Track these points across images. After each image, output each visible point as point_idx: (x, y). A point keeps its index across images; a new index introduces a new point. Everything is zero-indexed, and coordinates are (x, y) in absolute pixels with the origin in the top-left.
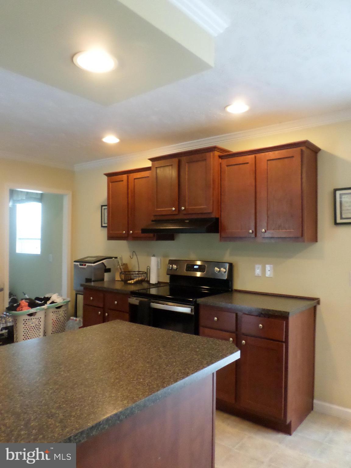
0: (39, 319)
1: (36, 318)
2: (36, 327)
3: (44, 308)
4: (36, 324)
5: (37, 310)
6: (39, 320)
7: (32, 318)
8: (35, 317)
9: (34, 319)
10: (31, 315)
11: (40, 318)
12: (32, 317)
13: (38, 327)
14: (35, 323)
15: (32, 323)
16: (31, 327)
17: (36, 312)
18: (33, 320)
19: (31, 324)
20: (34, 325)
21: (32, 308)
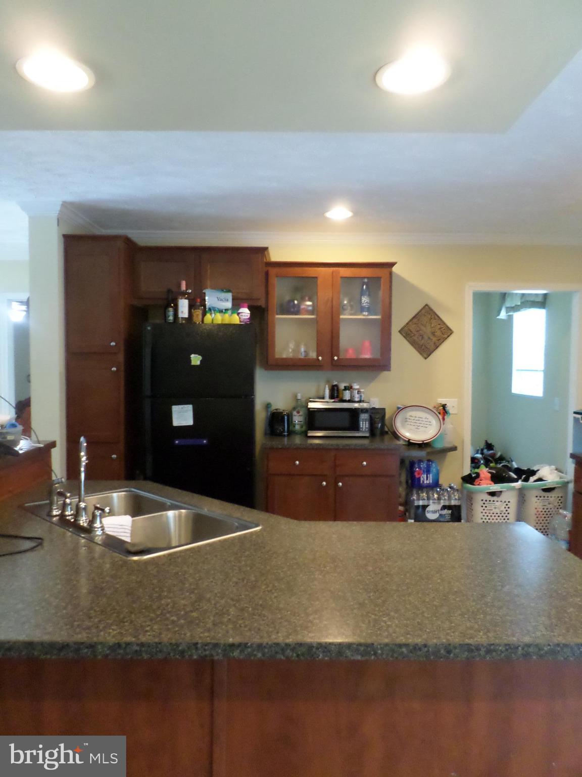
0: (506, 503)
1: (501, 501)
2: (501, 515)
3: (514, 487)
4: (502, 511)
5: (501, 488)
6: (507, 505)
7: (495, 500)
8: (499, 499)
9: (497, 501)
10: (492, 494)
11: (509, 502)
12: (495, 498)
13: (504, 515)
14: (499, 508)
15: (495, 508)
16: (493, 513)
17: (501, 492)
18: (497, 504)
19: (493, 508)
20: (497, 511)
21: (495, 483)
